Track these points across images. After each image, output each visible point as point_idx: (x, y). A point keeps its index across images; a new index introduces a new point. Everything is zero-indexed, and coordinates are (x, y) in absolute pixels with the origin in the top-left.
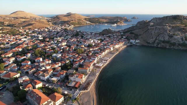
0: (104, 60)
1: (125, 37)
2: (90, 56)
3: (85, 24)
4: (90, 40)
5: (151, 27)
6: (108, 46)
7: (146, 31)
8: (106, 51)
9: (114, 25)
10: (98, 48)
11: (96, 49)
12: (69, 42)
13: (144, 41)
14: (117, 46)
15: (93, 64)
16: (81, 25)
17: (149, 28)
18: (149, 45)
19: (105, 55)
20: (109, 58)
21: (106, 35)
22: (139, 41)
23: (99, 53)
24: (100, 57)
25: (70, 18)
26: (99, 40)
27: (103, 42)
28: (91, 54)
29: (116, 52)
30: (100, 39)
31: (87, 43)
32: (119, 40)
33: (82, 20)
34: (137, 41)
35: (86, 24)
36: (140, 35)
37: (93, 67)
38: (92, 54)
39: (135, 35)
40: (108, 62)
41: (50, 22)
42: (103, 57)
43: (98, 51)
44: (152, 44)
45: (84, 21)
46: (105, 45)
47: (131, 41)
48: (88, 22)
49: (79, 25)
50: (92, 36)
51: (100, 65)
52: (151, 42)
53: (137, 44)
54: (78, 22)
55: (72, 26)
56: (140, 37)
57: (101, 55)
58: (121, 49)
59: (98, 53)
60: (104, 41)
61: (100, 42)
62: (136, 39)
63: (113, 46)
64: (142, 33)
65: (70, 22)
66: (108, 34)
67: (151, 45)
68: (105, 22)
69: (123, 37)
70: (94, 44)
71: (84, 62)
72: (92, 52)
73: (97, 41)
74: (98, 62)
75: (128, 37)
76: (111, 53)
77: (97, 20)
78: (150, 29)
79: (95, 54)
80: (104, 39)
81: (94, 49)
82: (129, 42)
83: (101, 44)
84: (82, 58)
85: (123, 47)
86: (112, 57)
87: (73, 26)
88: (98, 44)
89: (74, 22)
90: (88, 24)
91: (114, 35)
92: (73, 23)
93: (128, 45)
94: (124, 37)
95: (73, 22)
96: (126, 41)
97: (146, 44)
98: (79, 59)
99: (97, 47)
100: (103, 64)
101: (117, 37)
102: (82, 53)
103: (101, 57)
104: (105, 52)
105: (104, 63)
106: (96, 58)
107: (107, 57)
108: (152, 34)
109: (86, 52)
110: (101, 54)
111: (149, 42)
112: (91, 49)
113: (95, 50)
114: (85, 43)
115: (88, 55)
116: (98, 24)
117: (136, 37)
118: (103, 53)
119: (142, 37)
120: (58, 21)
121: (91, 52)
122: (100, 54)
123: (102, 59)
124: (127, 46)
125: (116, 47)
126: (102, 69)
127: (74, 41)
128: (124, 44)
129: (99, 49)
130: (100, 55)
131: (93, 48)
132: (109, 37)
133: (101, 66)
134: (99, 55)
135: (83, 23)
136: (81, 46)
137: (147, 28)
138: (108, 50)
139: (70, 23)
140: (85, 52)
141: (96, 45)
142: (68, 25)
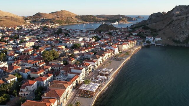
0: (102, 75)
1: (136, 34)
2: (70, 65)
3: (75, 22)
4: (78, 38)
5: (176, 16)
6: (108, 47)
7: (170, 24)
8: (106, 55)
9: (115, 23)
10: (90, 50)
11: (87, 51)
12: (42, 41)
13: (170, 38)
14: (125, 47)
15: (74, 84)
16: (70, 24)
17: (174, 18)
18: (179, 45)
19: (105, 64)
20: (114, 70)
21: (105, 31)
22: (160, 39)
23: (91, 59)
24: (92, 67)
25: (56, 15)
26: (92, 38)
27: (99, 41)
28: (73, 61)
29: (126, 57)
30: (95, 37)
31: (70, 43)
32: (126, 38)
33: (72, 17)
34: (157, 39)
35: (77, 22)
36: (160, 30)
37: (72, 94)
38: (77, 60)
39: (152, 30)
40: (111, 79)
41: (28, 19)
42: (101, 68)
43: (89, 56)
44: (184, 43)
45: (75, 19)
46: (104, 45)
47: (147, 38)
48: (80, 21)
49: (67, 24)
50: (83, 33)
51: (93, 87)
52: (181, 41)
53: (158, 44)
54: (66, 20)
55: (56, 25)
56: (160, 33)
57: (96, 63)
58: (133, 52)
59: (88, 60)
60: (101, 39)
61: (95, 41)
62: (154, 36)
63: (118, 47)
64: (163, 27)
65: (54, 19)
66: (108, 31)
67: (182, 45)
68: (103, 21)
69: (132, 34)
70: (82, 44)
71: (53, 79)
72: (78, 57)
73: (90, 40)
74: (87, 81)
75: (140, 33)
76: (115, 58)
77: (92, 18)
78: (176, 20)
79: (83, 61)
80: (102, 36)
81: (82, 52)
82: (143, 41)
83: (96, 44)
84: (52, 70)
85: (136, 49)
86: (119, 66)
87: (58, 24)
88: (92, 44)
89: (60, 19)
90: (80, 23)
91: (117, 32)
92: (59, 21)
93: (143, 45)
94: (134, 34)
95: (58, 19)
96: (138, 39)
97: (173, 44)
98: (42, 73)
99: (88, 49)
100: (98, 85)
101: (123, 34)
102: (55, 59)
103: (96, 67)
104: (104, 57)
105: (102, 81)
106: (84, 69)
107: (108, 67)
108: (181, 27)
109: (65, 57)
110: (95, 60)
111: (178, 39)
112: (76, 52)
113: (83, 54)
114: (68, 43)
115: (66, 63)
116: (93, 22)
117: (154, 33)
118: (100, 59)
119: (164, 33)
120: (39, 19)
121: (75, 58)
122: (93, 61)
123: (96, 71)
124: (142, 47)
125: (123, 49)
126: (96, 101)
127: (50, 40)
128: (137, 45)
129: (92, 51)
130: (92, 64)
131: (81, 50)
132: (110, 34)
133: (94, 90)
134: (89, 63)
135: (73, 21)
136: (58, 47)
137: (171, 19)
138: (109, 54)
139: (54, 21)
140: (62, 58)
141: (87, 45)
142: (51, 23)
